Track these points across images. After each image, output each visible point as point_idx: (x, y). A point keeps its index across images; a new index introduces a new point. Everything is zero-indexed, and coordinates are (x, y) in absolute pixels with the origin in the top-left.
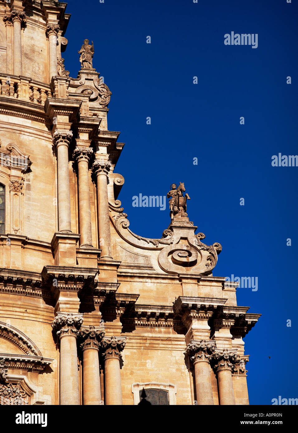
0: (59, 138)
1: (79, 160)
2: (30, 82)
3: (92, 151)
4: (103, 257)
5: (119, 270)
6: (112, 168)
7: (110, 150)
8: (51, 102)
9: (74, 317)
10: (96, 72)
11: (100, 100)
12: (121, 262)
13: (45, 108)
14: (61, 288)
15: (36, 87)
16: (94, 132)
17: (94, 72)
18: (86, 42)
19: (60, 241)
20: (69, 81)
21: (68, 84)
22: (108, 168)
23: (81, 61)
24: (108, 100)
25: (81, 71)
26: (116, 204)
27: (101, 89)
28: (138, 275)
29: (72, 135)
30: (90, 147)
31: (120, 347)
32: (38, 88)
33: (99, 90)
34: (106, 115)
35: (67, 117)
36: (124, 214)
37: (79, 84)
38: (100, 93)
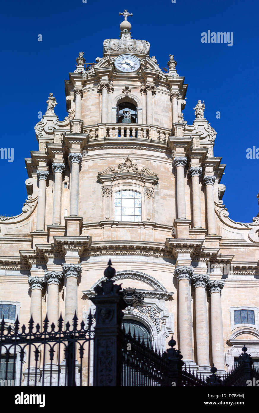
0: (177, 162)
1: (193, 176)
2: (157, 128)
3: (202, 170)
4: (210, 234)
5: (221, 242)
6: (217, 180)
7: (216, 169)
8: (171, 139)
9: (187, 268)
10: (206, 121)
11: (208, 138)
12: (222, 237)
13: (167, 144)
14: (179, 252)
15: (162, 131)
16: (203, 158)
17: (205, 120)
18: (200, 102)
19: (178, 224)
20: (185, 126)
21: (183, 127)
22: (214, 181)
23: (196, 114)
24: (214, 138)
25: (195, 120)
26: (219, 203)
27: (209, 131)
28: (235, 245)
29: (186, 159)
30: (201, 167)
31: (221, 287)
32: (163, 132)
33: (208, 132)
34: (213, 147)
35: (183, 149)
36: (225, 208)
37: (194, 129)
38: (209, 133)
